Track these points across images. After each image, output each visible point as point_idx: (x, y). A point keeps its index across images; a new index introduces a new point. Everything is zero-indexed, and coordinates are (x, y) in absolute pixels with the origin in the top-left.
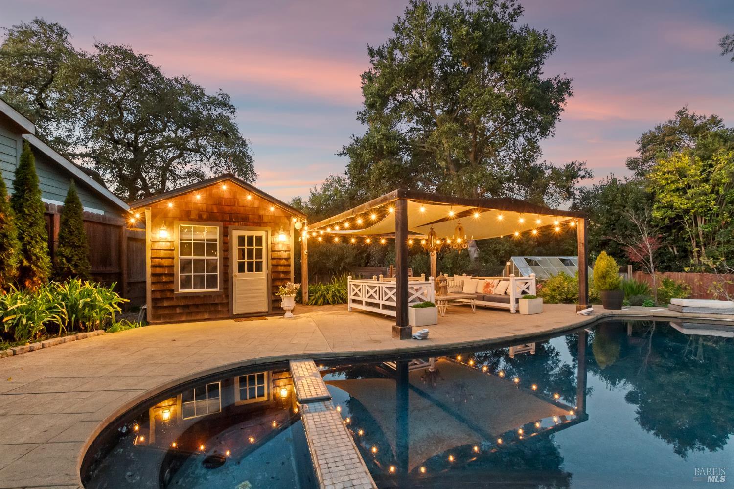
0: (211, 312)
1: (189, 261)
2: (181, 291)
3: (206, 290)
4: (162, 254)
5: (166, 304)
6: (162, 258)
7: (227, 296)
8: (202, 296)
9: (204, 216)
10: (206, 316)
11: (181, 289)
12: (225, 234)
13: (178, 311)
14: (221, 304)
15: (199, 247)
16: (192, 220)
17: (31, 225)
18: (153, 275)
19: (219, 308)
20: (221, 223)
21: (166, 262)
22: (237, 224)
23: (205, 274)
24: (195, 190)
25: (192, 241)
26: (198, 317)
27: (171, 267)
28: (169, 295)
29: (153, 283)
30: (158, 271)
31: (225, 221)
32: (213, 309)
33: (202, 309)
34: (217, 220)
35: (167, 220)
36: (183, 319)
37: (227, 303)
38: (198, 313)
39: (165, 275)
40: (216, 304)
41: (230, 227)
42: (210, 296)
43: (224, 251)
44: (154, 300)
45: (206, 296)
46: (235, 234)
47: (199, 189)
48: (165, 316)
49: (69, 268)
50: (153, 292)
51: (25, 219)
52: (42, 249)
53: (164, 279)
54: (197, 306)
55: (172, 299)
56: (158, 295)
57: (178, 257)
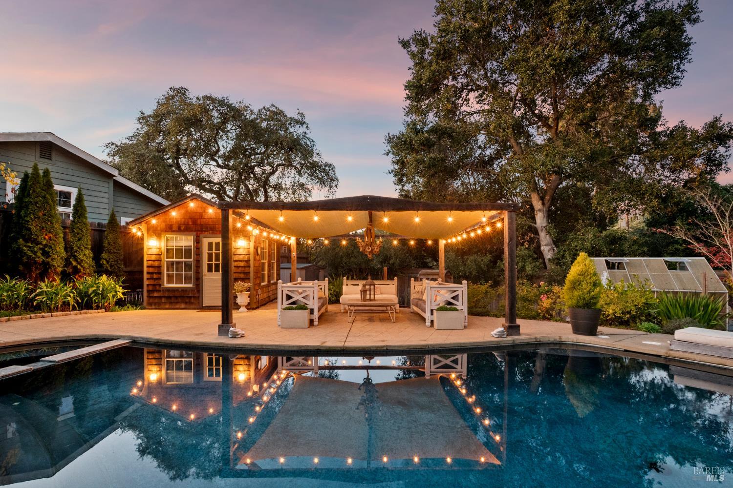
0: (186, 303)
1: (173, 263)
2: (166, 285)
3: (184, 285)
4: (153, 258)
5: (156, 294)
6: (154, 261)
7: (198, 291)
8: (180, 290)
9: (182, 228)
10: (183, 306)
11: (167, 284)
12: (198, 241)
13: (163, 300)
14: (194, 297)
15: (179, 251)
16: (174, 231)
17: (79, 239)
18: (148, 273)
19: (192, 300)
20: (195, 233)
21: (156, 264)
22: (206, 233)
23: (184, 273)
24: (172, 208)
25: (175, 248)
26: (178, 306)
27: (159, 267)
28: (158, 288)
29: (148, 279)
30: (151, 270)
31: (198, 231)
32: (187, 301)
33: (180, 300)
34: (192, 231)
35: (156, 232)
36: (167, 307)
37: (199, 297)
38: (177, 303)
39: (156, 273)
40: (191, 297)
41: (201, 236)
42: (186, 291)
43: (197, 255)
44: (148, 291)
45: (184, 290)
46: (206, 241)
47: (174, 207)
48: (155, 304)
49: (107, 267)
50: (148, 285)
51: (75, 236)
52: (85, 255)
53: (155, 276)
54: (176, 297)
55: (159, 291)
56: (151, 288)
57: (165, 260)
